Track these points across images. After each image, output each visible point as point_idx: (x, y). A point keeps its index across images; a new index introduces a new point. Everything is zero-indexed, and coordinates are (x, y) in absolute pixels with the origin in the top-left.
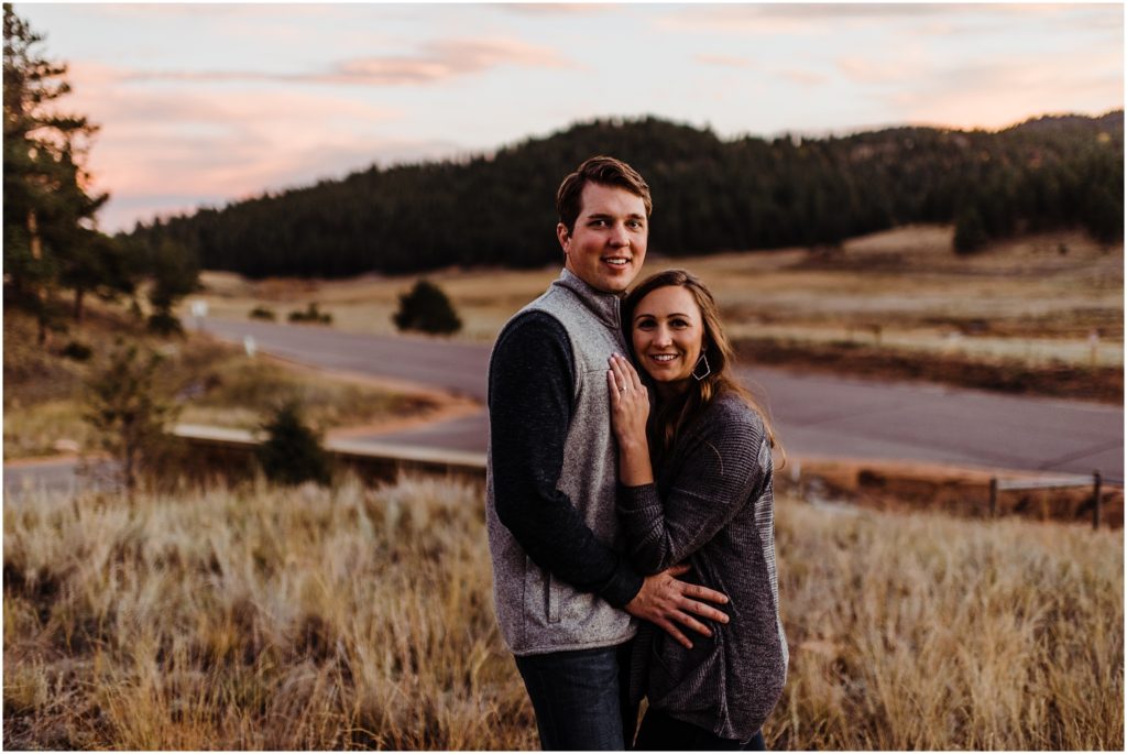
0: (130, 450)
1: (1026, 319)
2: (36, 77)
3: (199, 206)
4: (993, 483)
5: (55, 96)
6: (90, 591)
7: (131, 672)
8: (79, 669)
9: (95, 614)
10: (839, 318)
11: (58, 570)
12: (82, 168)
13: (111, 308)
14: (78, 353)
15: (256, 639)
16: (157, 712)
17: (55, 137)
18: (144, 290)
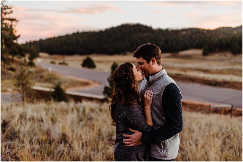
0: (23, 92)
1: (217, 70)
2: (5, 9)
3: (40, 39)
4: (210, 106)
5: (9, 13)
6: (14, 125)
7: (23, 145)
8: (11, 144)
9: (15, 131)
10: (177, 68)
11: (7, 120)
12: (14, 29)
13: (20, 60)
14: (12, 69)
15: (51, 138)
16: (29, 155)
17: (9, 22)
18: (27, 56)
